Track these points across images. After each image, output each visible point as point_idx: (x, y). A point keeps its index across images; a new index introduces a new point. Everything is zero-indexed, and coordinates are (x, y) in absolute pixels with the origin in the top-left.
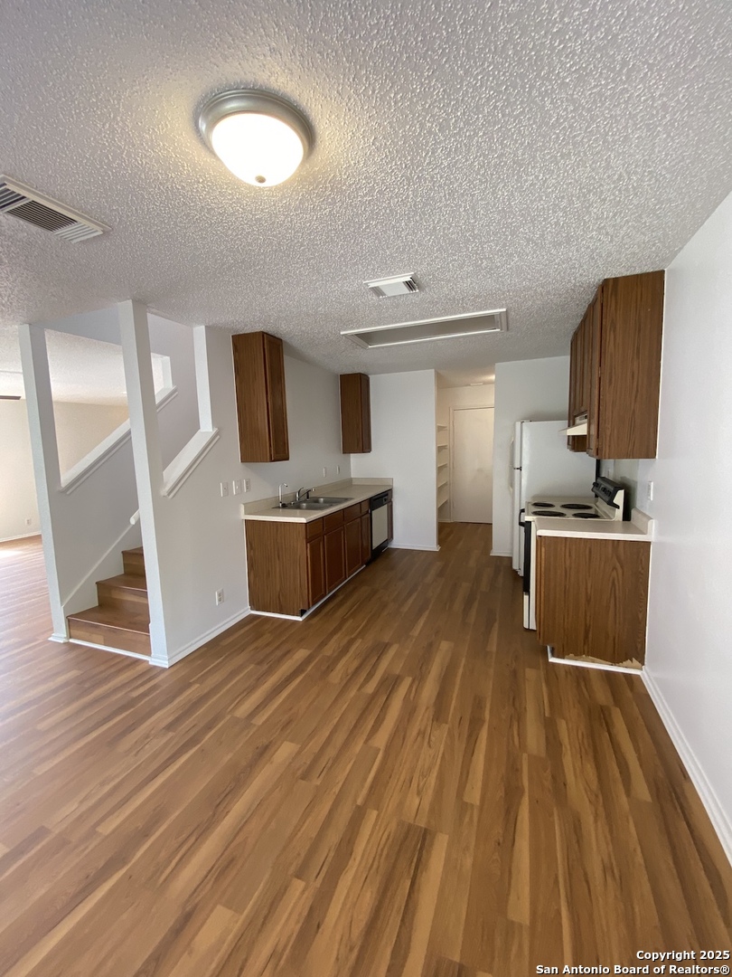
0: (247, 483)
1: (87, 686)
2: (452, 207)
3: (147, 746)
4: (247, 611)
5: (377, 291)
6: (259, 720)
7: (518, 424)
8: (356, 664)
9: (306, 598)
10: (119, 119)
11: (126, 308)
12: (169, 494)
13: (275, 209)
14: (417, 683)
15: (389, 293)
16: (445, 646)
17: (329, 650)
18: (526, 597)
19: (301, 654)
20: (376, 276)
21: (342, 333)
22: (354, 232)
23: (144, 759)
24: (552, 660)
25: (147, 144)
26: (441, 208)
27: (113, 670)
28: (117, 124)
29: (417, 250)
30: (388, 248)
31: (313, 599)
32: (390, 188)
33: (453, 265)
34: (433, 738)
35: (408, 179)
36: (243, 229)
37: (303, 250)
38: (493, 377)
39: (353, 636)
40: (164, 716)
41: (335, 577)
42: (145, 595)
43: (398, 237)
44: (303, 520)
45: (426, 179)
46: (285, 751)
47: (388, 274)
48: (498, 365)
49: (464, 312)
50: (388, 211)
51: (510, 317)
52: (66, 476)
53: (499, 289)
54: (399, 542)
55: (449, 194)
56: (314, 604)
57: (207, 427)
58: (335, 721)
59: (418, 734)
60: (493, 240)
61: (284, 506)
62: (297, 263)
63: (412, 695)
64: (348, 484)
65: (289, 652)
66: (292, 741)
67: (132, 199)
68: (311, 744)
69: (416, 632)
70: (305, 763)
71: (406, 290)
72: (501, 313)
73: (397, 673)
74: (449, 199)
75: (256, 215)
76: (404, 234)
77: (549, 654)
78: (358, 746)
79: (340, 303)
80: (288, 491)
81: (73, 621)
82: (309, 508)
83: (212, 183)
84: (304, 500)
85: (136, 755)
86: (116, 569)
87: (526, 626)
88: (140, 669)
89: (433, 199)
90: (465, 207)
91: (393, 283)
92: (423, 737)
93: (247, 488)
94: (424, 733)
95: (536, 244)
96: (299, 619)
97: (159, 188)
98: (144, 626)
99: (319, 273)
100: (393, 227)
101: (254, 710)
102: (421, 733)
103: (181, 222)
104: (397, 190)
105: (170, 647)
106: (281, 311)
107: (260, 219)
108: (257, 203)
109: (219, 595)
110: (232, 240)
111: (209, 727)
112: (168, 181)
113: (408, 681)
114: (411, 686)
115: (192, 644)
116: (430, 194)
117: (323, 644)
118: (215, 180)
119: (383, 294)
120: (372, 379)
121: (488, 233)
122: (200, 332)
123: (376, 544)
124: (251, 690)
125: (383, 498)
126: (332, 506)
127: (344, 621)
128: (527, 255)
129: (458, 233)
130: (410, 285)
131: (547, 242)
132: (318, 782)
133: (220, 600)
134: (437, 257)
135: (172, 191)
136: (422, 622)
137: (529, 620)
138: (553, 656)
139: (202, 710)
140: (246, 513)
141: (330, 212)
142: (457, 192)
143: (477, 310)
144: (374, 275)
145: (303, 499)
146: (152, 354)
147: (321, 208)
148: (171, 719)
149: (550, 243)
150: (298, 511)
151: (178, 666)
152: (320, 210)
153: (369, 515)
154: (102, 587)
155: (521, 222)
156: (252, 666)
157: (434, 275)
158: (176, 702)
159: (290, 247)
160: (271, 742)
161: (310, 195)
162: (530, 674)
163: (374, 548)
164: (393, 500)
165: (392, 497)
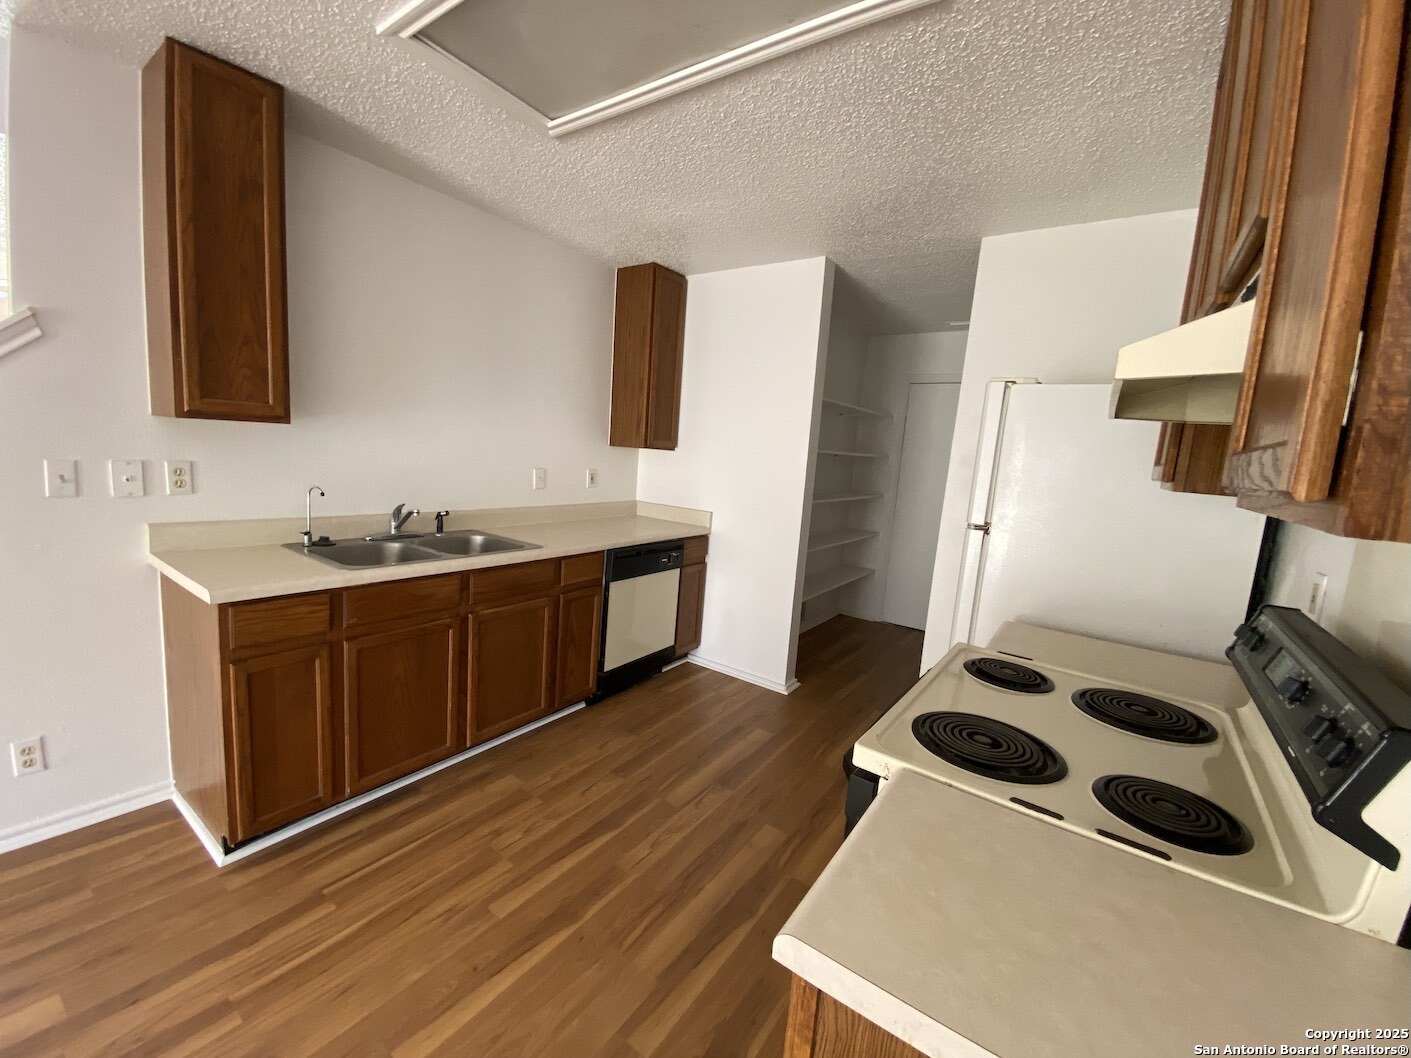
0: (176, 472)
7: (996, 390)
61: (322, 544)
93: (180, 486)
96: (219, 859)
109: (25, 752)
133: (27, 765)
153: (596, 591)
163: (609, 666)
164: (706, 560)
165: (705, 551)
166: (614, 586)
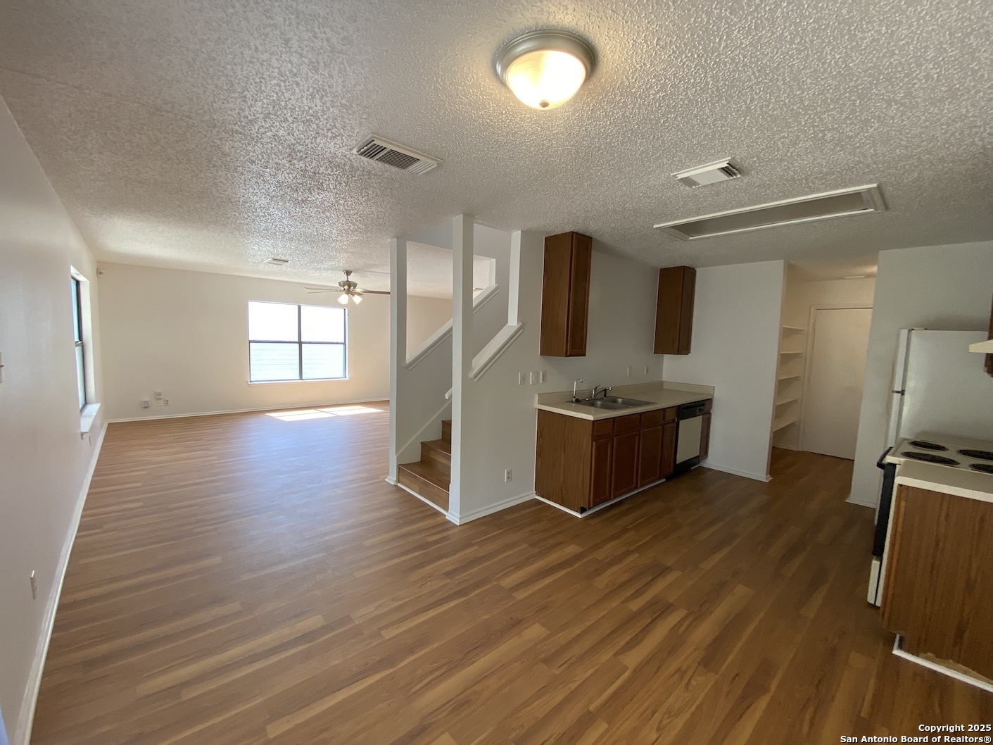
0: (543, 375)
1: (401, 522)
2: (766, 83)
3: (429, 584)
4: (532, 495)
5: (688, 182)
6: (521, 595)
7: (904, 333)
8: (626, 577)
9: (587, 497)
10: (440, 80)
11: (458, 221)
12: (475, 377)
13: (570, 122)
14: (691, 619)
15: (703, 182)
16: (740, 592)
17: (603, 554)
18: (875, 563)
19: (572, 549)
20: (683, 166)
21: (655, 226)
22: (651, 128)
23: (425, 592)
24: (896, 652)
25: (461, 94)
26: (751, 87)
27: (419, 515)
28: (439, 84)
29: (730, 134)
30: (694, 138)
31: (594, 501)
32: (684, 80)
33: (782, 143)
34: (693, 682)
35: (703, 67)
36: (543, 144)
37: (601, 154)
38: (874, 269)
39: (632, 548)
40: (447, 563)
41: (624, 483)
42: (449, 458)
43: (704, 125)
44: (591, 418)
45: (725, 63)
46: (534, 631)
47: (700, 162)
48: (883, 254)
49: (812, 192)
50: (686, 102)
51: (887, 195)
52: (410, 356)
53: (860, 162)
54: (714, 461)
55: (759, 71)
56: (596, 505)
57: (513, 321)
58: (588, 624)
59: (679, 670)
60: (834, 108)
61: (578, 401)
62: (597, 166)
63: (683, 628)
64: (659, 387)
65: (560, 543)
66: (543, 625)
67: (455, 137)
68: (559, 635)
69: (707, 565)
70: (550, 649)
71: (724, 177)
72: (869, 189)
73: (671, 601)
74: (760, 76)
75: (553, 130)
76: (710, 121)
77: (896, 644)
78: (606, 656)
79: (649, 197)
80: (585, 387)
81: (402, 469)
82: (603, 407)
83: (513, 112)
84: (602, 397)
85: (420, 587)
86: (436, 435)
87: (871, 599)
88: (439, 520)
89: (739, 79)
90: (784, 80)
91: (708, 171)
92: (682, 677)
93: (543, 380)
94: (685, 672)
95: (902, 105)
96: (579, 516)
97: (474, 125)
98: (445, 484)
99: (621, 172)
100: (696, 116)
101: (518, 585)
102: (681, 672)
103: (492, 147)
104: (692, 81)
105: (463, 509)
106: (588, 211)
107: (557, 133)
108: (553, 121)
109: (508, 473)
110: (535, 155)
111: (477, 585)
112: (479, 118)
113: (681, 613)
114: (683, 619)
115: (480, 512)
116: (734, 76)
117: (597, 547)
118: (516, 110)
119: (695, 183)
120: (699, 271)
121: (824, 101)
122: (516, 236)
123: (681, 458)
124: (519, 566)
125: (700, 408)
126: (628, 407)
127: (625, 530)
128: (893, 118)
129: (781, 108)
130: (727, 171)
131: (919, 100)
132: (557, 672)
133: (508, 478)
134: (758, 138)
135: (483, 125)
136: (718, 556)
137: (875, 593)
138: (900, 647)
139: (475, 569)
140: (540, 402)
141: (623, 115)
142: (769, 66)
143: (832, 189)
144: (682, 167)
145: (599, 396)
146: (474, 256)
147: (613, 113)
148: (449, 569)
149: (924, 101)
150: (592, 408)
151: (467, 526)
152: (612, 115)
153: (675, 425)
154: (424, 445)
155: (871, 83)
156: (526, 545)
157: (758, 158)
158: (458, 555)
159: (588, 153)
160: (524, 619)
161: (600, 104)
162: (857, 660)
163: (678, 462)
164: (712, 411)
165: (711, 407)
166: (682, 423)
